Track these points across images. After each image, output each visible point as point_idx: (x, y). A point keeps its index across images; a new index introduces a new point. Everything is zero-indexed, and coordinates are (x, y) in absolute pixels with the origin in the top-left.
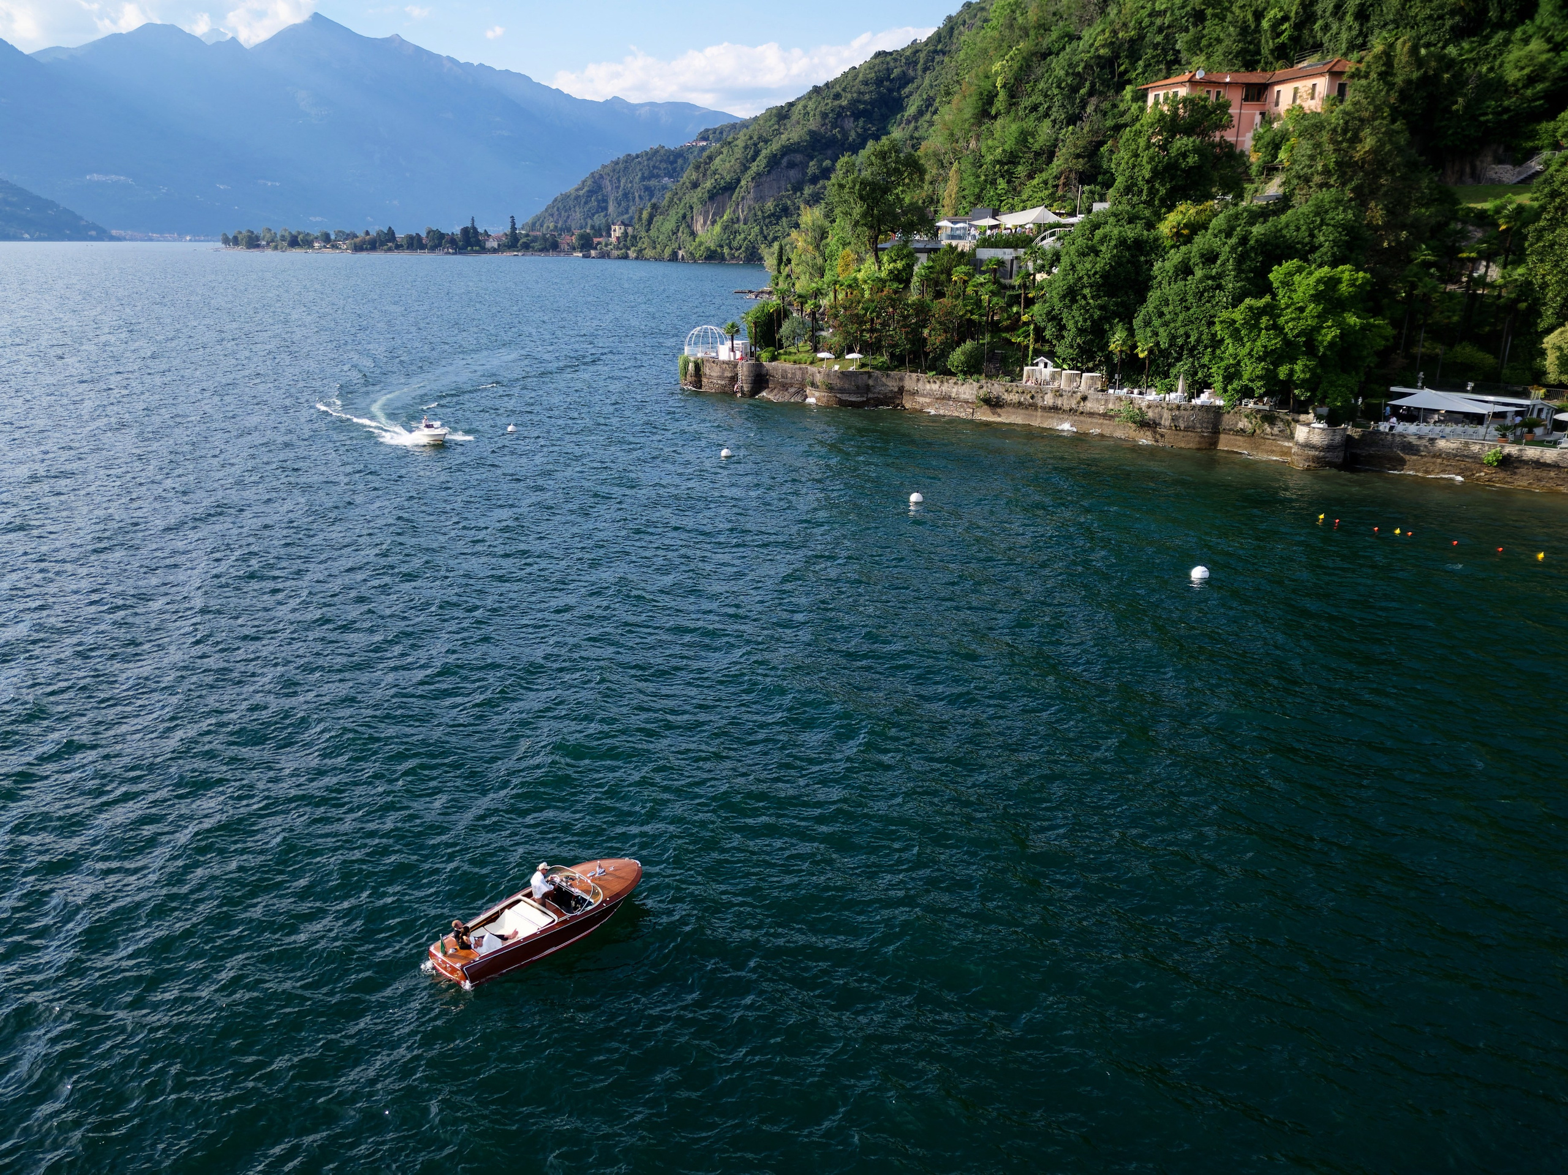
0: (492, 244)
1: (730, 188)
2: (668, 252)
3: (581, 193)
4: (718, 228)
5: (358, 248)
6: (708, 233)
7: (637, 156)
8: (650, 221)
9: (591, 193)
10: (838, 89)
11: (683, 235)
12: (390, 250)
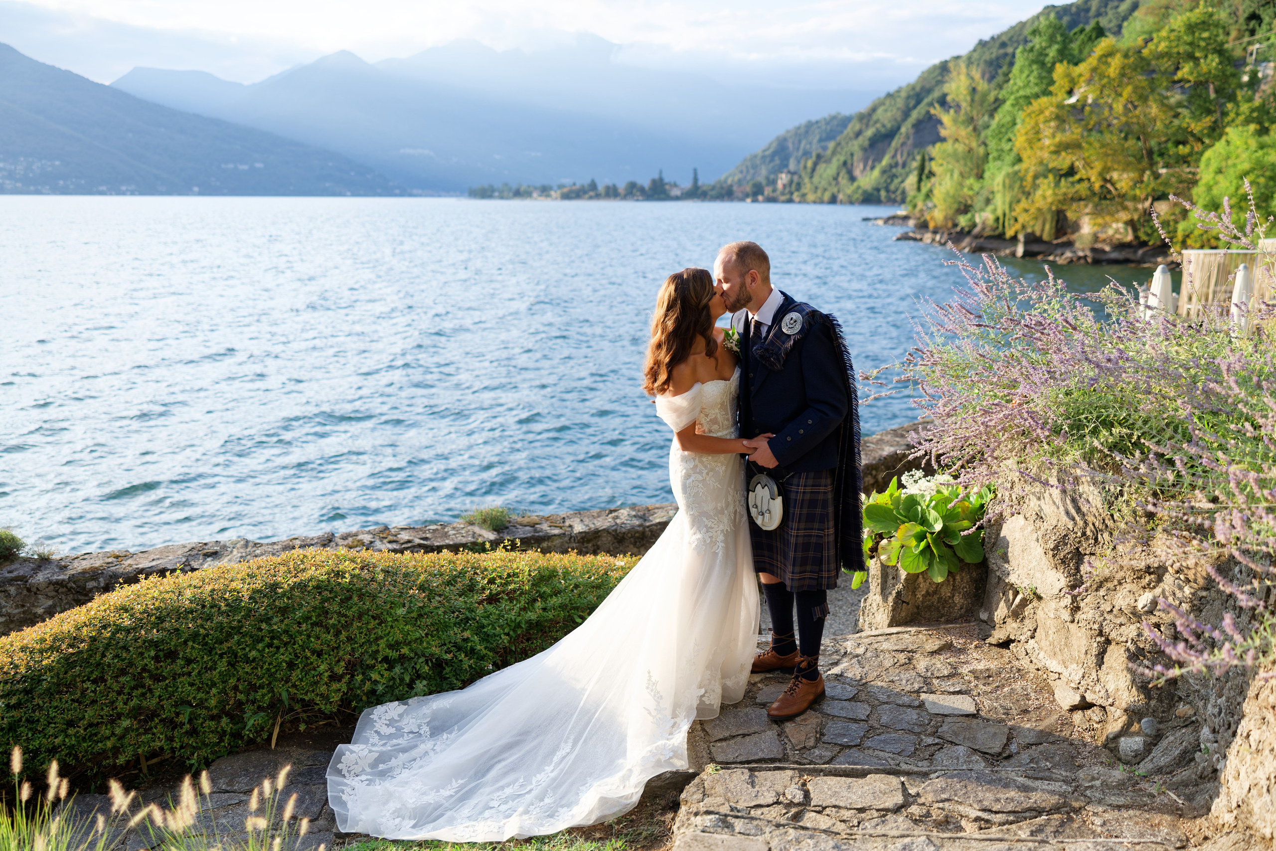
0: (676, 192)
1: (890, 135)
2: (827, 196)
3: (767, 153)
4: (876, 173)
5: (566, 196)
6: (868, 179)
7: (817, 122)
8: (814, 170)
9: (774, 154)
10: (1004, 38)
11: (843, 180)
12: (591, 198)
